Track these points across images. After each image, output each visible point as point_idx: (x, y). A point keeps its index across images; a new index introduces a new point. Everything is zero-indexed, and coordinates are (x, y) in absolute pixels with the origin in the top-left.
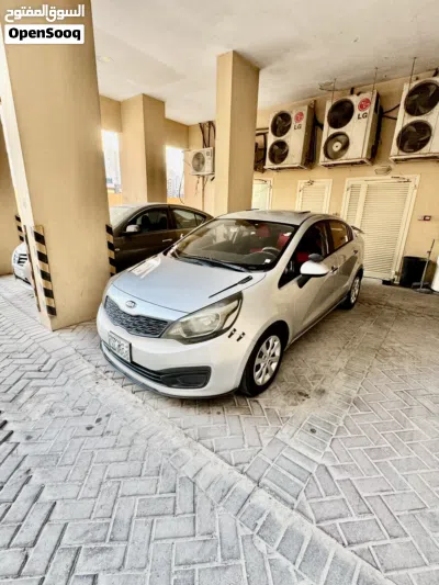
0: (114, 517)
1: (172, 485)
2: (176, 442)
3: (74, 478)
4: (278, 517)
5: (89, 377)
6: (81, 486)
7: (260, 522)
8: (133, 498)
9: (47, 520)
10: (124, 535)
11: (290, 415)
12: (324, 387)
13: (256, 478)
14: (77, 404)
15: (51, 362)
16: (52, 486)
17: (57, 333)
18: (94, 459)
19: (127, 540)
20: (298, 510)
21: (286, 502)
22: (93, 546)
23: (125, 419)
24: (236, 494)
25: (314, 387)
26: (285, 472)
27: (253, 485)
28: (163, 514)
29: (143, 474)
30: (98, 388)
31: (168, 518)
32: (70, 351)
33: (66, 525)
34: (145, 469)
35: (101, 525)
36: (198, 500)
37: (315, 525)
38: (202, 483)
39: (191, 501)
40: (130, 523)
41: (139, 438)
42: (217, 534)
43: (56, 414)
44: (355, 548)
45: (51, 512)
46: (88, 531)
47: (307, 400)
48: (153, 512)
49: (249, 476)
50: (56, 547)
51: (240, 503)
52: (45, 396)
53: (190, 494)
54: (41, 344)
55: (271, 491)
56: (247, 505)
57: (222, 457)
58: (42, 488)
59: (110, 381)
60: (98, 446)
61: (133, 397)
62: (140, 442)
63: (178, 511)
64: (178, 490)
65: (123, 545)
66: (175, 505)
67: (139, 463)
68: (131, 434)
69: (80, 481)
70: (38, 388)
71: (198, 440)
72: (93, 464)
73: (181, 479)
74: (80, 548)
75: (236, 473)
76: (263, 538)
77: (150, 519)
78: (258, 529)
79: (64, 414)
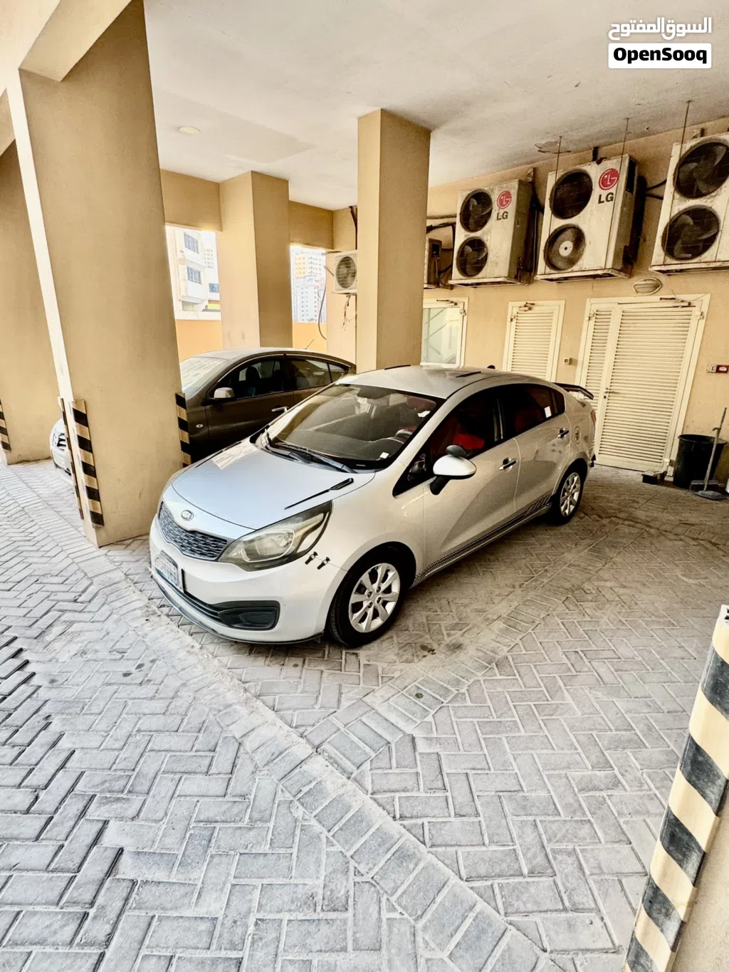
0: (137, 770)
1: (213, 743)
2: (230, 697)
3: (99, 727)
4: (329, 786)
5: (139, 613)
6: (106, 736)
7: (305, 790)
8: (163, 753)
9: (62, 767)
10: (146, 788)
11: (396, 675)
12: (462, 640)
13: (317, 743)
14: (118, 646)
15: (93, 589)
16: (73, 734)
17: (103, 551)
18: (126, 711)
19: (148, 793)
20: (355, 780)
21: (344, 771)
22: (108, 795)
23: (173, 667)
24: (287, 759)
25: (447, 640)
26: (356, 739)
27: (310, 750)
28: (195, 773)
29: (180, 730)
30: (147, 627)
31: (199, 776)
32: (118, 575)
33: (82, 773)
34: (184, 723)
35: (121, 777)
36: (239, 762)
37: (369, 795)
38: (249, 744)
39: (231, 761)
40: (155, 778)
41: (185, 689)
42: (252, 797)
43: (89, 656)
44: (406, 822)
45: (68, 759)
46: (105, 781)
47: (430, 656)
48: (183, 770)
49: (308, 741)
50: (69, 792)
51: (289, 769)
52: (79, 633)
53: (231, 755)
54: (80, 565)
55: (330, 757)
56: (297, 771)
57: (282, 718)
58: (61, 735)
59: (164, 618)
60: (132, 695)
61: (189, 639)
62: (186, 694)
63: (213, 770)
64: (218, 749)
65: (142, 798)
66: (210, 765)
67: (179, 718)
68: (178, 684)
69: (106, 732)
70: (72, 623)
71: (258, 696)
72: (124, 716)
73: (226, 738)
74: (94, 796)
75: (295, 737)
76: (302, 804)
77: (177, 776)
78: (299, 796)
79: (100, 655)
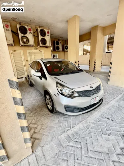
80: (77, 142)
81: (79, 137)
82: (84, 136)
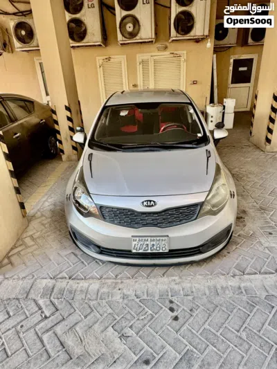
1: (268, 305)
18: (214, 331)
23: (186, 296)
29: (248, 313)
34: (244, 310)
41: (213, 298)
62: (218, 300)
64: (273, 305)
67: (237, 310)
68: (205, 299)
71: (244, 274)
72: (218, 333)
80: (52, 305)
81: (67, 301)
82: (76, 305)
